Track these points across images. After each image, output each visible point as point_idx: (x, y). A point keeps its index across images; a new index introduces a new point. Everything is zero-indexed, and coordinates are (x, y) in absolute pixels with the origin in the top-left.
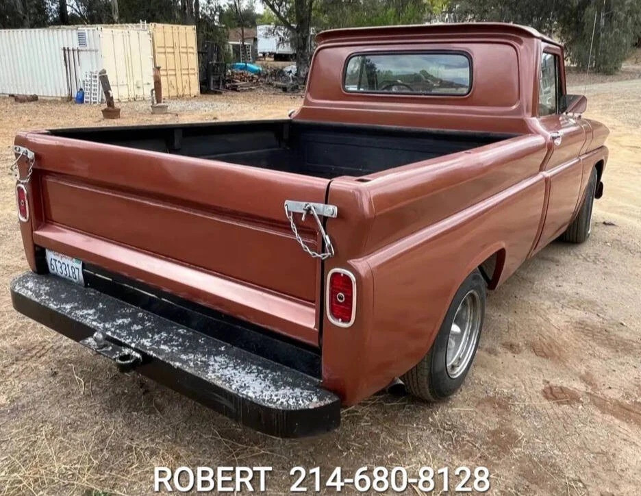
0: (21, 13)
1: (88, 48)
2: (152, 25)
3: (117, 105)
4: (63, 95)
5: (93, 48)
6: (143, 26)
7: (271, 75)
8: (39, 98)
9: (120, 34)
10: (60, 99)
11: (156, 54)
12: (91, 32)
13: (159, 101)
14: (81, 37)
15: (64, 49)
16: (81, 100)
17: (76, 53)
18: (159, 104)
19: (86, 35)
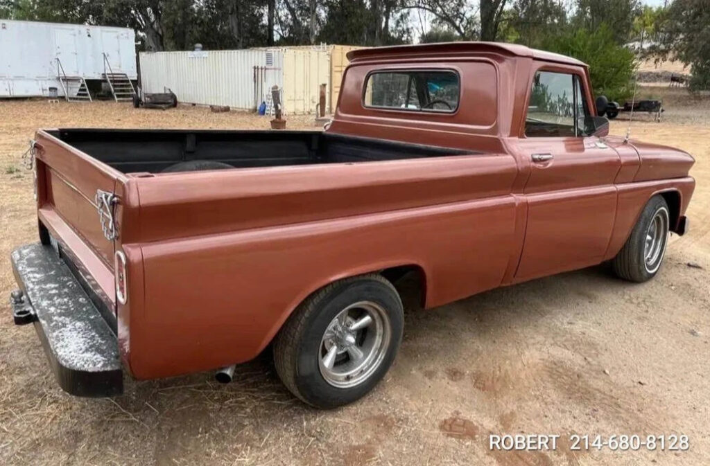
0: (236, 37)
1: (273, 67)
2: (332, 46)
3: (283, 118)
4: (251, 107)
5: (277, 67)
6: (324, 48)
7: (447, 95)
8: (231, 109)
9: (302, 55)
10: (247, 111)
11: (333, 72)
12: (277, 53)
13: (322, 115)
14: (269, 57)
15: (255, 68)
16: (262, 112)
17: (263, 70)
18: (322, 118)
19: (273, 56)
